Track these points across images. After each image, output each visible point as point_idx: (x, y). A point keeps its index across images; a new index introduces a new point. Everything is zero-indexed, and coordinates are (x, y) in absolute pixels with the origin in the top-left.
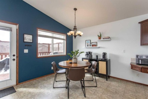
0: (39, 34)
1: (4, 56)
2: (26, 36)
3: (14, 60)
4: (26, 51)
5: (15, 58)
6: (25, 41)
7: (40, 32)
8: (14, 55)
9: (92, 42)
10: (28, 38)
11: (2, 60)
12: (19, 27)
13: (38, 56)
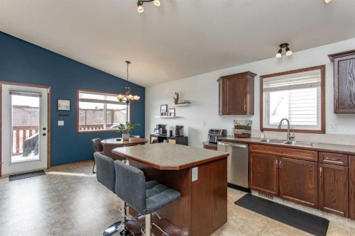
0: (80, 97)
1: (34, 131)
2: (60, 102)
3: (44, 135)
4: (61, 123)
5: (46, 132)
6: (59, 109)
7: (82, 95)
8: (44, 129)
9: (169, 107)
10: (64, 105)
11: (31, 137)
12: (51, 91)
13: (80, 131)
